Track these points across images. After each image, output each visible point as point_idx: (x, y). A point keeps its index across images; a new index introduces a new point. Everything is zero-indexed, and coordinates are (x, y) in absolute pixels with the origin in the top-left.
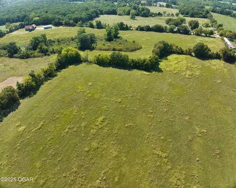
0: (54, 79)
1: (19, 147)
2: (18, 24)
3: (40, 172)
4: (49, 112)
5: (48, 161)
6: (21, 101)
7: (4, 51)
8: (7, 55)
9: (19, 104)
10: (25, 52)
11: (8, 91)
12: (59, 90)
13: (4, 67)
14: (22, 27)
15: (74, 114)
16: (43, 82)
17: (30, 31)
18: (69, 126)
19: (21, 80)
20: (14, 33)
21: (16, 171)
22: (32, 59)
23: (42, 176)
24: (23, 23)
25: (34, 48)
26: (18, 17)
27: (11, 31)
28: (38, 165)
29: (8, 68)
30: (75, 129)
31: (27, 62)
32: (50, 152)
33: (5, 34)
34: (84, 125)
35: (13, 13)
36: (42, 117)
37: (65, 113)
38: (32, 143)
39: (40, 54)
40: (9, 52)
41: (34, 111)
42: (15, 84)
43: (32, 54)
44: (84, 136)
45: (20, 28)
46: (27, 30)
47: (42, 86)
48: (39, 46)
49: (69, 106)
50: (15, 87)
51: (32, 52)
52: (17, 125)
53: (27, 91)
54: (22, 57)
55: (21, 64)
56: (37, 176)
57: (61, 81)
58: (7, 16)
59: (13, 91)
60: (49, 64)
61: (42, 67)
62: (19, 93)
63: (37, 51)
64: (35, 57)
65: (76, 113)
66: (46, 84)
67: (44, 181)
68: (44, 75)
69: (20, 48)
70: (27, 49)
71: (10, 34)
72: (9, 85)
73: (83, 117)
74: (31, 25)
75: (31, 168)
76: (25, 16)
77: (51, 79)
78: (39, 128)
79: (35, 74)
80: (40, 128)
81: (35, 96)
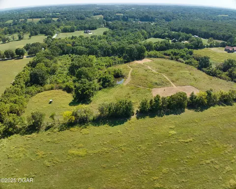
0: (227, 107)
1: (161, 145)
2: (220, 42)
3: (162, 177)
4: (204, 134)
5: (174, 173)
6: (186, 110)
7: (196, 61)
8: (197, 66)
9: (183, 111)
10: (214, 70)
11: (181, 96)
12: (226, 120)
13: (189, 74)
14: (223, 45)
15: (226, 152)
16: (215, 104)
17: (228, 52)
18: (213, 160)
19: (197, 93)
20: (213, 49)
21: (146, 161)
22: (217, 79)
23: (161, 181)
24: (226, 42)
25: (224, 70)
26: (224, 36)
27: (211, 46)
28: (165, 170)
29: (192, 77)
30: (217, 167)
31: (211, 79)
32: (182, 168)
33: (204, 47)
34: (229, 170)
35: (221, 30)
36: (195, 134)
37: (218, 145)
38: (173, 149)
39: (228, 77)
40: (200, 64)
41: (191, 124)
42: (190, 93)
43: (220, 74)
44: (221, 180)
45: (221, 46)
46: (226, 50)
47: (212, 107)
48: (230, 70)
49: (227, 141)
50: (188, 96)
51: (221, 72)
52: (171, 127)
53: (197, 104)
54: (209, 73)
55: (204, 78)
56: (158, 178)
57: (233, 113)
58: (213, 32)
59: (185, 98)
60: (230, 91)
61: (223, 91)
62: (188, 102)
63: (226, 73)
64: (220, 78)
65: (228, 152)
66: (217, 107)
67: (159, 187)
68: (220, 98)
69: (211, 64)
70: (217, 68)
71: (209, 48)
72: (184, 92)
73: (233, 161)
74: (232, 47)
75: (158, 168)
76: (231, 37)
77: (224, 106)
78: (186, 141)
79: (212, 93)
80: (187, 143)
81: (200, 112)
